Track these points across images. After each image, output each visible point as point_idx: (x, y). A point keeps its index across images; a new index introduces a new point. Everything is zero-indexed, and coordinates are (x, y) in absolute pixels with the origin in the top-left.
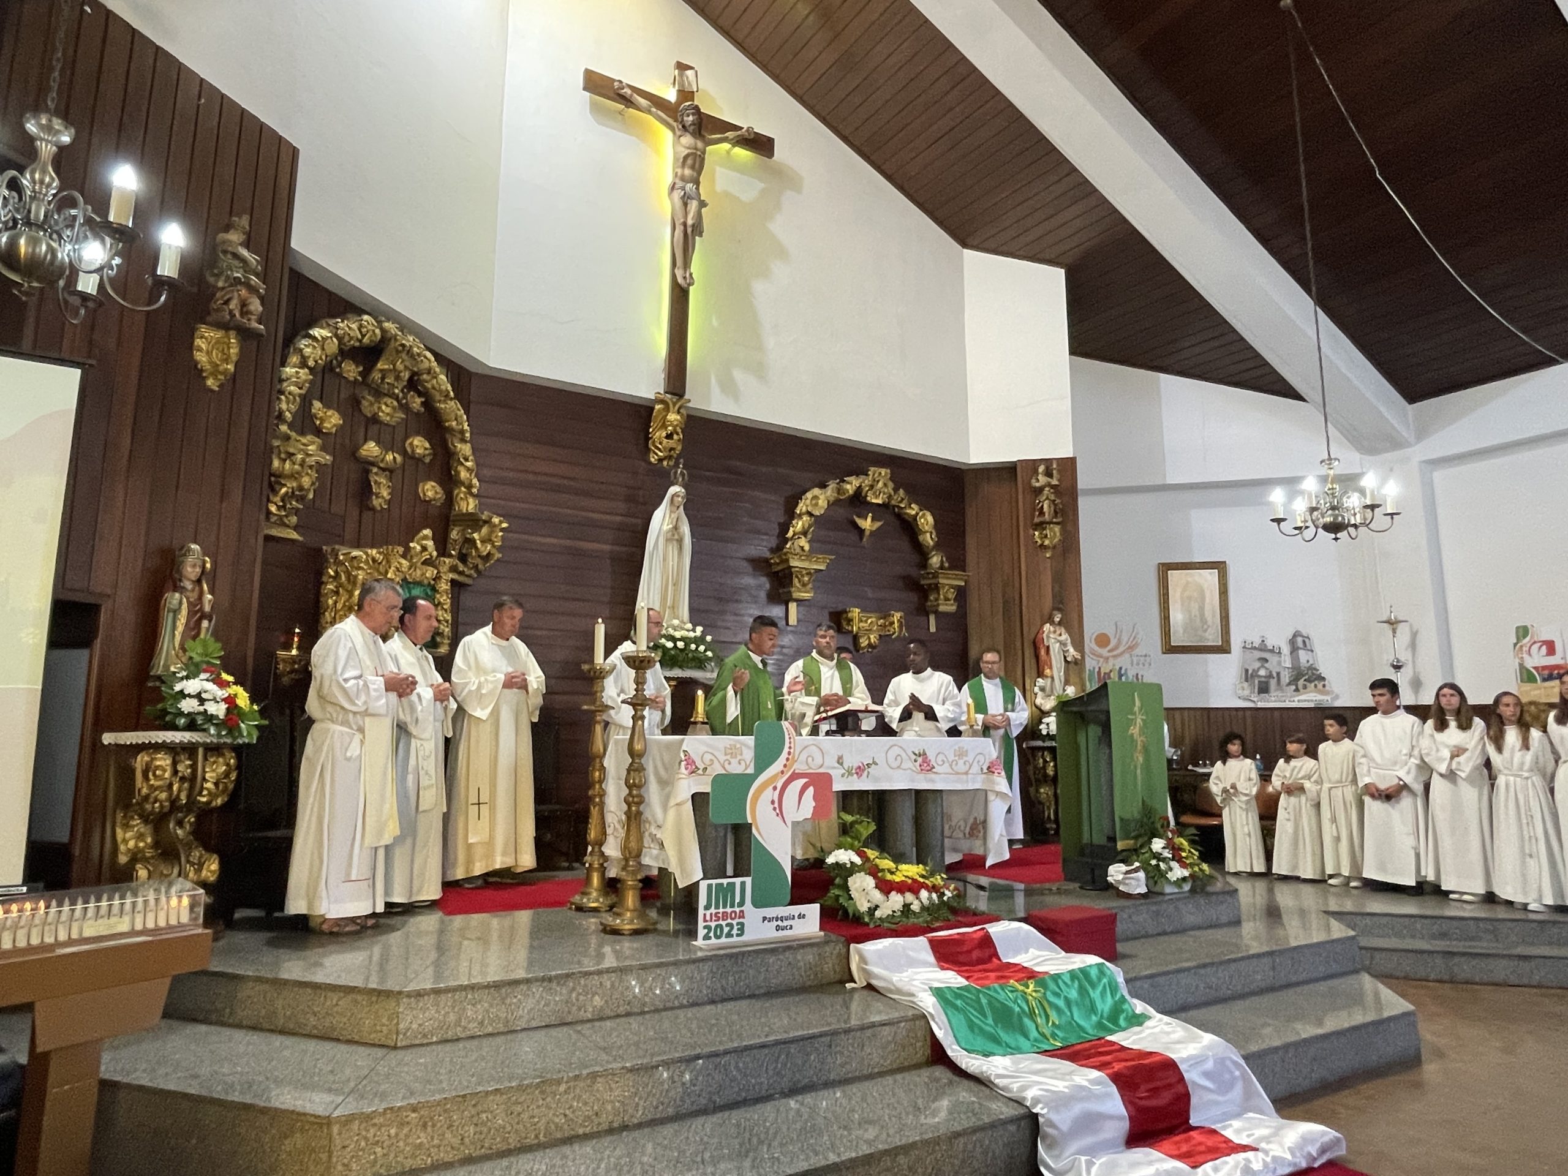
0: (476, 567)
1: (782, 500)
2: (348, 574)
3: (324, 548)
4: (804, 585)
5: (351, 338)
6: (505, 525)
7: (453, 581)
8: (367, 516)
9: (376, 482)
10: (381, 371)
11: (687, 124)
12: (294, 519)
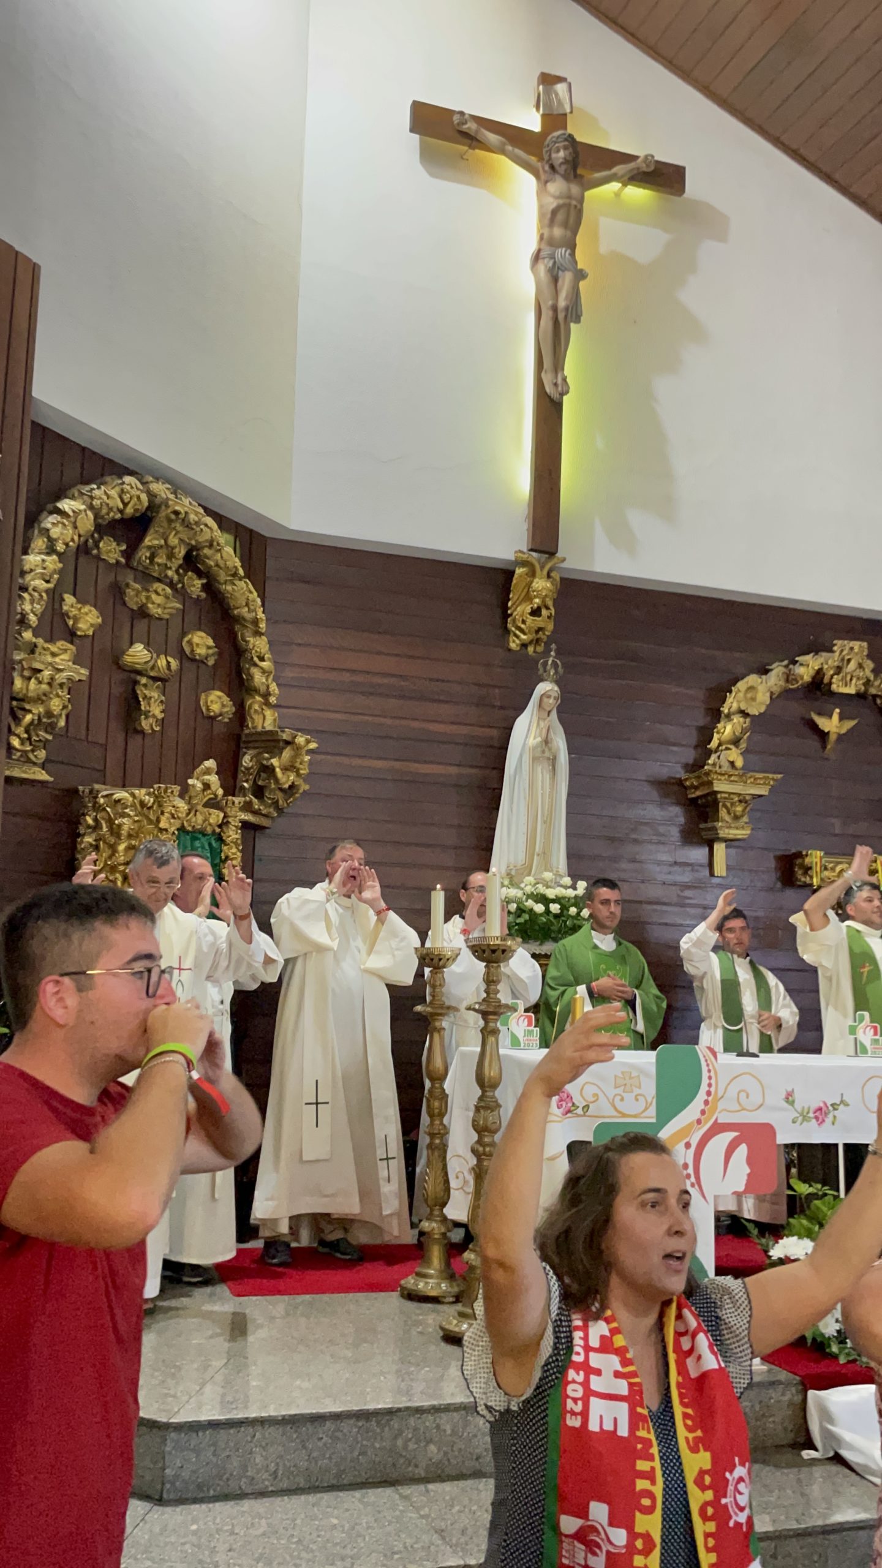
0: (276, 803)
1: (701, 694)
2: (110, 822)
3: (81, 788)
4: (736, 818)
5: (111, 509)
6: (313, 746)
7: (246, 826)
8: (135, 742)
9: (145, 697)
10: (149, 547)
11: (556, 163)
12: (42, 754)
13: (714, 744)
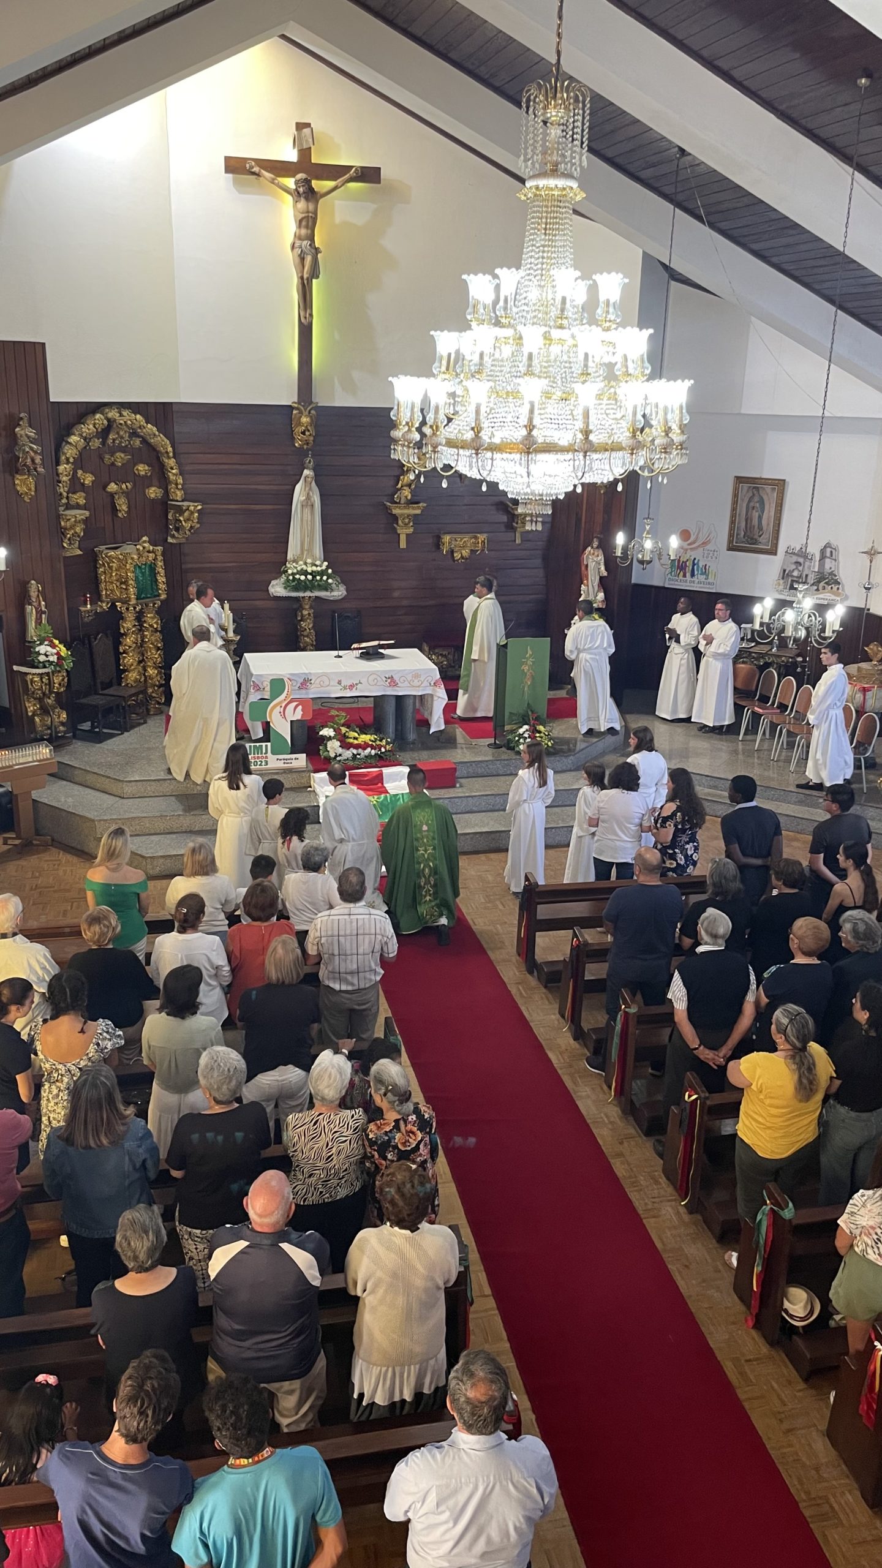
2: (108, 564)
3: (95, 554)
4: (406, 524)
5: (91, 432)
6: (199, 507)
9: (119, 504)
11: (301, 192)
12: (76, 545)
13: (399, 486)
